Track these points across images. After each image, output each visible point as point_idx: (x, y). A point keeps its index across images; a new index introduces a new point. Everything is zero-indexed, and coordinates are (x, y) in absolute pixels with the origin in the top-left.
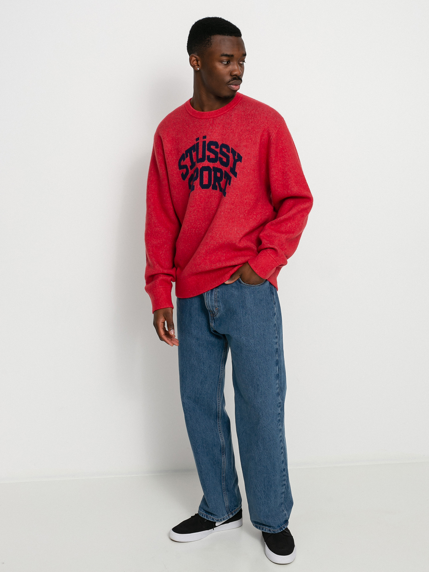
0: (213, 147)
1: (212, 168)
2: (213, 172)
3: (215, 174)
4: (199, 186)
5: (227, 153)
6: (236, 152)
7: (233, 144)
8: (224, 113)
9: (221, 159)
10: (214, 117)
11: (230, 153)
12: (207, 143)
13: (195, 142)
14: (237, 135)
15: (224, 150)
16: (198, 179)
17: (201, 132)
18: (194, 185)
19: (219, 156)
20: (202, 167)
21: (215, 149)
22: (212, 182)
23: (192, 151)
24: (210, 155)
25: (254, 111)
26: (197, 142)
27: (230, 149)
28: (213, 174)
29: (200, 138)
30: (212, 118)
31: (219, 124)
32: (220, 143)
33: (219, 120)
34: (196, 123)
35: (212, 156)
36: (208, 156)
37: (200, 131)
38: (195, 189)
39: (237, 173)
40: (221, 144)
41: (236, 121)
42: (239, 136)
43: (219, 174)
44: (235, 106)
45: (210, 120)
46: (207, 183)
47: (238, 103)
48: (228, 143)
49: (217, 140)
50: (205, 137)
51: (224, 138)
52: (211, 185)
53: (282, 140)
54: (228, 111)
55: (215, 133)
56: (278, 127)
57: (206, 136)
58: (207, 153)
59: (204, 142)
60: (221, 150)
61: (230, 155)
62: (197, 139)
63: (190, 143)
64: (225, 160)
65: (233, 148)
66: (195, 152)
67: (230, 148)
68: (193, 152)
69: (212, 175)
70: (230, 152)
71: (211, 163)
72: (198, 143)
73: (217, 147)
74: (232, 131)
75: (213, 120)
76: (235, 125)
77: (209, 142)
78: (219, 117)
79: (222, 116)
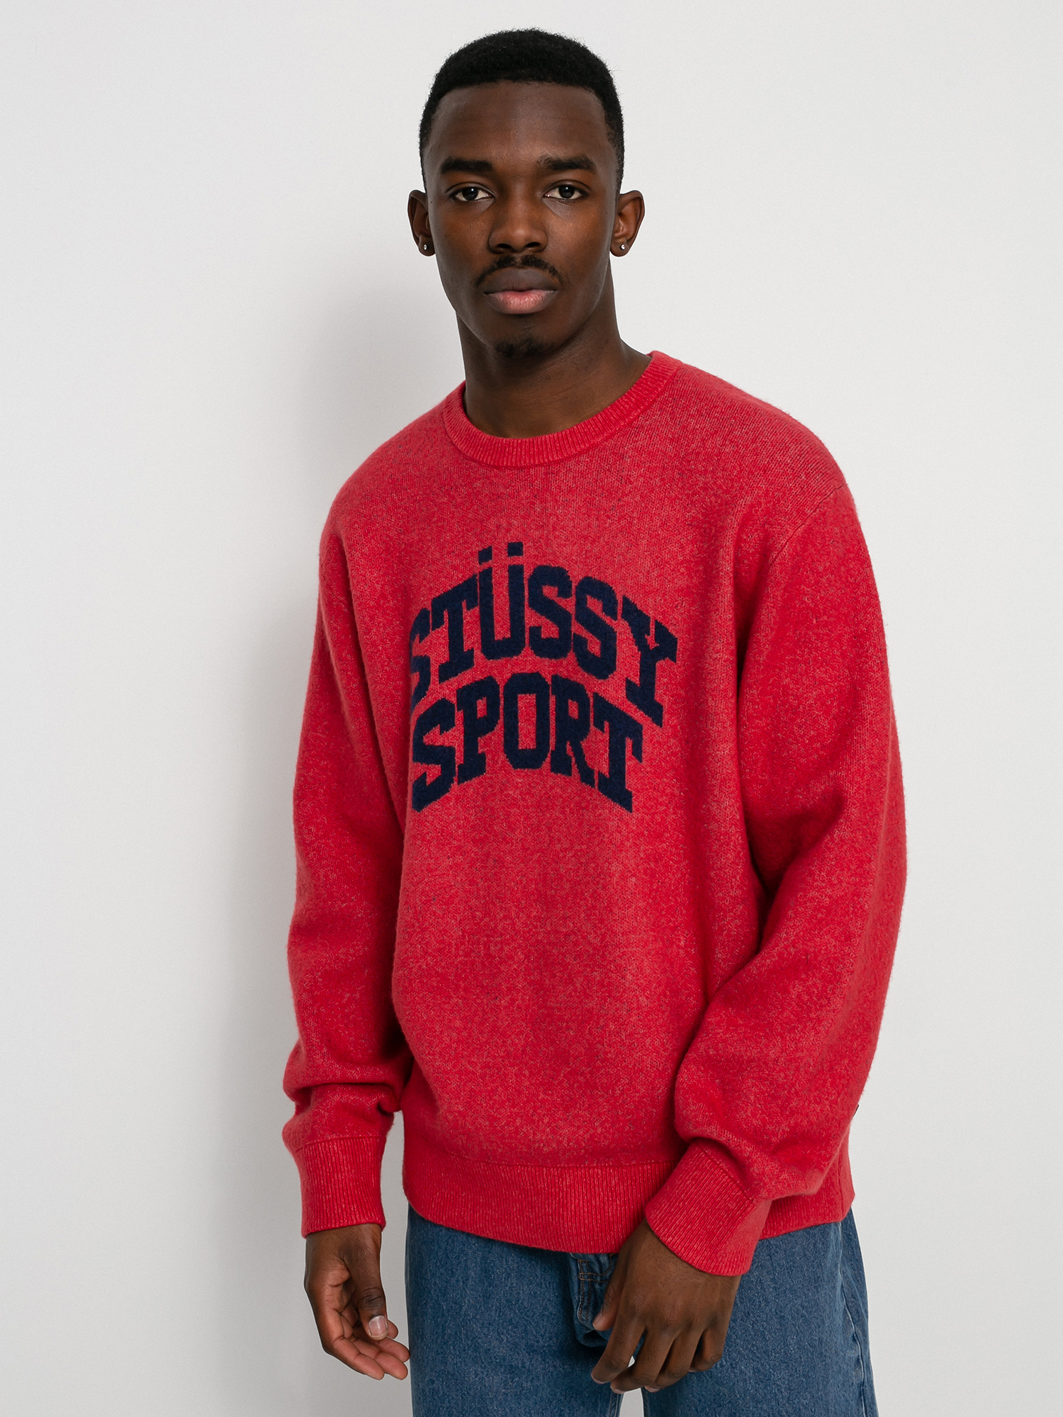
0: (549, 591)
1: (550, 683)
2: (552, 699)
3: (562, 709)
4: (502, 757)
5: (607, 620)
6: (648, 618)
7: (629, 582)
8: (593, 447)
9: (580, 643)
10: (550, 463)
11: (616, 619)
12: (527, 574)
13: (478, 567)
14: (644, 542)
15: (594, 605)
16: (499, 728)
17: (498, 527)
18: (480, 751)
19: (573, 629)
20: (514, 675)
21: (557, 599)
22: (552, 740)
23: (464, 604)
24: (539, 628)
25: (719, 440)
26: (485, 565)
27: (616, 603)
28: (552, 706)
29: (494, 551)
30: (541, 465)
31: (570, 491)
32: (576, 574)
33: (571, 475)
34: (478, 484)
35: (550, 630)
36: (535, 631)
37: (494, 521)
38: (487, 769)
39: (660, 707)
40: (581, 578)
41: (642, 479)
42: (656, 548)
43: (573, 709)
44: (638, 416)
45: (532, 472)
46: (532, 746)
47: (655, 401)
48: (608, 576)
49: (562, 562)
50: (515, 549)
51: (590, 551)
52: (549, 755)
53: (818, 573)
54: (611, 436)
55: (554, 529)
56: (809, 512)
57: (520, 545)
58: (531, 618)
59: (516, 572)
60: (580, 603)
61: (621, 628)
62: (485, 555)
63: (455, 568)
64: (595, 647)
65: (631, 598)
66: (477, 608)
67: (619, 598)
68: (465, 610)
69: (548, 709)
70: (619, 617)
71: (546, 661)
72: (487, 574)
73: (564, 592)
74: (623, 522)
75: (546, 474)
76: (638, 498)
77: (534, 569)
78: (571, 464)
79: (583, 458)
